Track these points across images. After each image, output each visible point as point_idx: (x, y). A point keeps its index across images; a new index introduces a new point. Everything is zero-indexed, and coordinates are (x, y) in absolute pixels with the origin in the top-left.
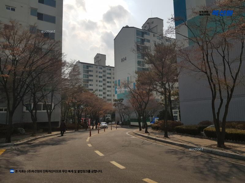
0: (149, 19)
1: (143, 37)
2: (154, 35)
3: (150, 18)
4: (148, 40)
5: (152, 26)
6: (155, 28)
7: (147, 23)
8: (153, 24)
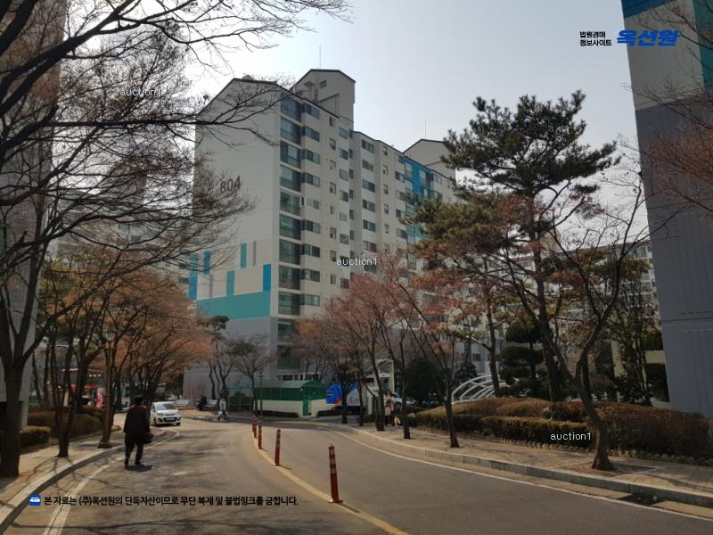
0: (312, 70)
1: (299, 119)
2: (331, 119)
3: (314, 68)
4: (315, 132)
5: (323, 94)
6: (333, 100)
7: (306, 84)
8: (325, 89)
